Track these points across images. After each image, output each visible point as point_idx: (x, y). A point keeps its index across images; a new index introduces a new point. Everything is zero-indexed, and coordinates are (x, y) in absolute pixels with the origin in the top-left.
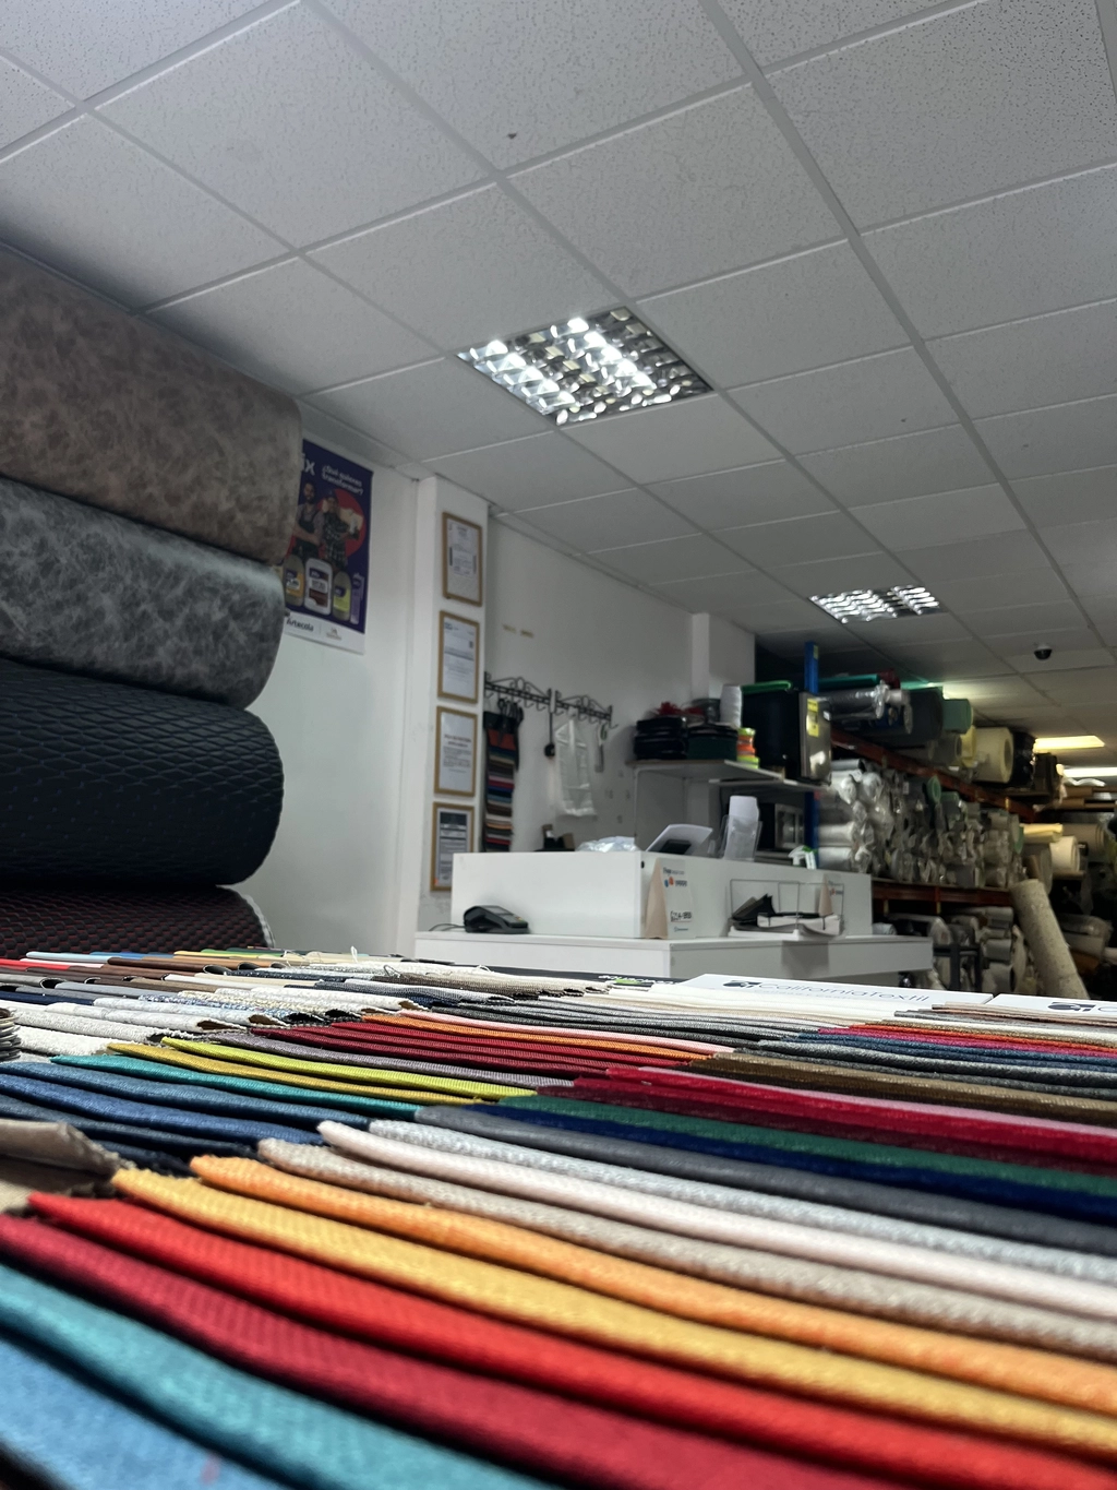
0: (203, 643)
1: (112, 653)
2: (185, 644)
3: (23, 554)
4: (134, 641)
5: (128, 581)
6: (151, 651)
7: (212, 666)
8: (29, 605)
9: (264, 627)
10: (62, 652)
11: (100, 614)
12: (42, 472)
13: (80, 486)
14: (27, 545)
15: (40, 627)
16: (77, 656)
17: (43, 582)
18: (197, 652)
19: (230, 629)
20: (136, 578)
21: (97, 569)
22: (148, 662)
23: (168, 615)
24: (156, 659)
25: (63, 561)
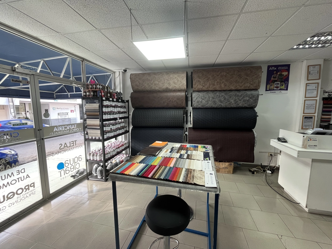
0: (246, 102)
1: (234, 105)
2: (243, 103)
3: (222, 98)
4: (236, 104)
5: (235, 98)
6: (239, 104)
7: (248, 105)
8: (223, 103)
9: (256, 98)
10: (228, 107)
11: (231, 102)
12: (225, 89)
13: (229, 89)
14: (222, 97)
15: (225, 105)
16: (230, 107)
17: (225, 101)
18: (245, 103)
19: (250, 100)
20: (236, 97)
21: (231, 98)
22: (239, 106)
23: (241, 100)
24: (239, 105)
25: (227, 98)
